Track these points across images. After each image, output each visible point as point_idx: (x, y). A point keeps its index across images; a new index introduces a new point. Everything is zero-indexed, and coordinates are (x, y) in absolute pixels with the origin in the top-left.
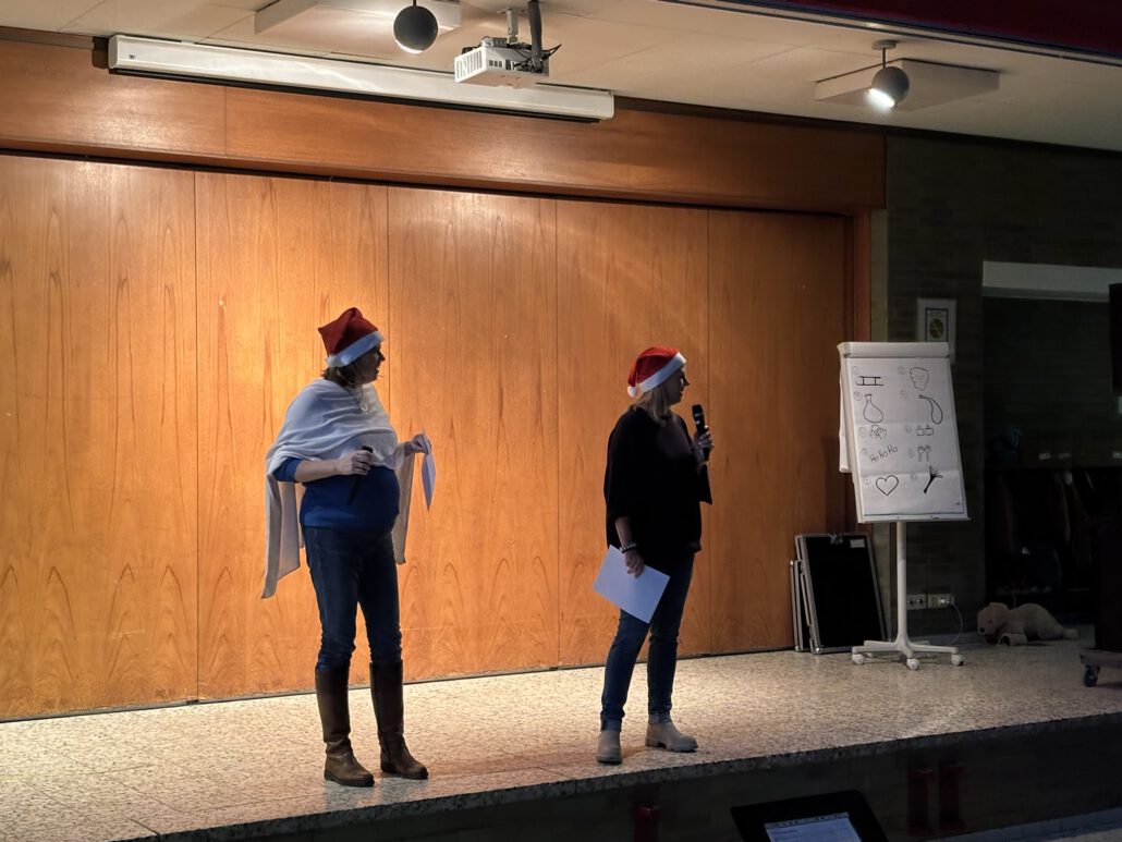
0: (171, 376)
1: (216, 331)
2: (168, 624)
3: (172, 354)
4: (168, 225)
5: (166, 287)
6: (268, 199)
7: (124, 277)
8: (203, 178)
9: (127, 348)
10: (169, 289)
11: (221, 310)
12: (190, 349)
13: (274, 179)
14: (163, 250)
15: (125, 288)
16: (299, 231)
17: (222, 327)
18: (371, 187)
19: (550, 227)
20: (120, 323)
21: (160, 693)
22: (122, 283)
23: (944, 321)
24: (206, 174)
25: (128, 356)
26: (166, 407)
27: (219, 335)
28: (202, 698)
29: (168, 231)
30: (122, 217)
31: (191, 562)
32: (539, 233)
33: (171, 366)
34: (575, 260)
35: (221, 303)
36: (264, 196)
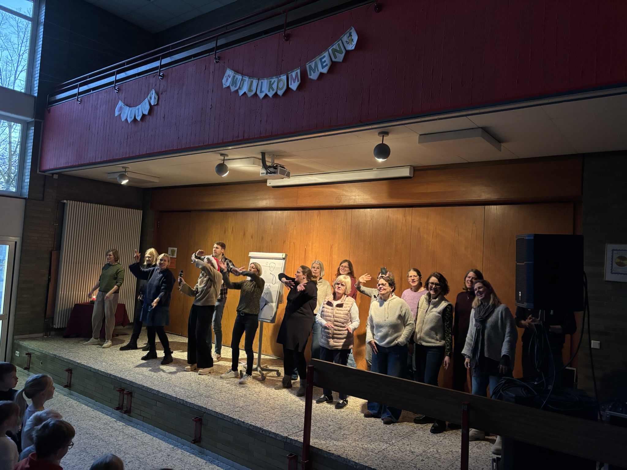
3: (293, 261)
4: (295, 226)
6: (319, 216)
8: (304, 212)
10: (294, 243)
11: (305, 249)
12: (298, 260)
13: (321, 211)
14: (294, 233)
17: (305, 254)
18: (347, 210)
19: (409, 218)
22: (284, 242)
29: (295, 228)
30: (285, 225)
32: (404, 221)
34: (419, 230)
35: (306, 247)
36: (318, 216)
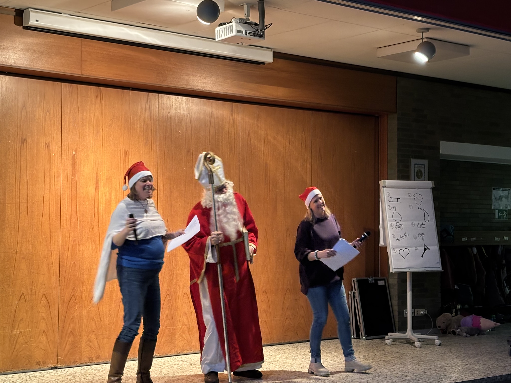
0: (47, 192)
1: (71, 168)
2: (43, 326)
3: (48, 180)
4: (48, 111)
5: (46, 144)
6: (99, 98)
7: (24, 138)
8: (66, 86)
9: (25, 177)
10: (48, 145)
11: (74, 156)
12: (58, 177)
13: (102, 88)
14: (45, 124)
15: (25, 144)
16: (114, 116)
17: (74, 165)
18: (150, 94)
19: (237, 117)
20: (22, 163)
21: (38, 363)
22: (24, 141)
23: (423, 170)
24: (67, 84)
25: (26, 180)
26: (45, 208)
27: (72, 170)
28: (59, 365)
29: (48, 114)
30: (24, 106)
31: (55, 292)
32: (231, 121)
33: (47, 186)
34: (249, 135)
35: (74, 153)
36: (96, 97)
